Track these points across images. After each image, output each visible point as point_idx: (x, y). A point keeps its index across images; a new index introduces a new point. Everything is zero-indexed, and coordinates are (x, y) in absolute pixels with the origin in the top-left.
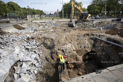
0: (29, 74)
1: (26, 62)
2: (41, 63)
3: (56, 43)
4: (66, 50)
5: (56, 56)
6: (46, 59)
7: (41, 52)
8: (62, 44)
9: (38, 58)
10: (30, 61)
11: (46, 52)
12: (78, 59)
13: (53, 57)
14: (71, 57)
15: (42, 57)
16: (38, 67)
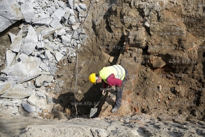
0: (41, 59)
1: (40, 27)
2: (79, 35)
5: (120, 25)
6: (94, 27)
7: (84, 6)
9: (73, 19)
10: (47, 26)
11: (98, 8)
12: (182, 47)
13: (110, 24)
14: (161, 36)
15: (83, 19)
16: (67, 45)
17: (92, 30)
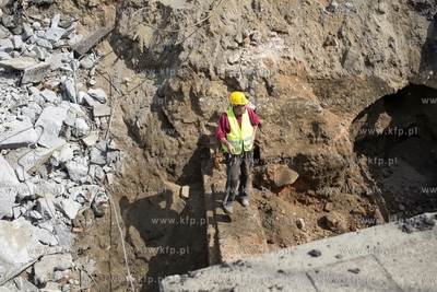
0: (34, 221)
1: (12, 153)
2: (104, 154)
3: (188, 35)
4: (250, 77)
5: (193, 116)
6: (133, 131)
7: (101, 93)
8: (228, 43)
9: (83, 125)
10: (33, 147)
11: (132, 93)
12: (323, 136)
13: (173, 119)
14: (280, 124)
15: (104, 120)
16: (83, 180)
17: (130, 139)
